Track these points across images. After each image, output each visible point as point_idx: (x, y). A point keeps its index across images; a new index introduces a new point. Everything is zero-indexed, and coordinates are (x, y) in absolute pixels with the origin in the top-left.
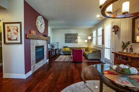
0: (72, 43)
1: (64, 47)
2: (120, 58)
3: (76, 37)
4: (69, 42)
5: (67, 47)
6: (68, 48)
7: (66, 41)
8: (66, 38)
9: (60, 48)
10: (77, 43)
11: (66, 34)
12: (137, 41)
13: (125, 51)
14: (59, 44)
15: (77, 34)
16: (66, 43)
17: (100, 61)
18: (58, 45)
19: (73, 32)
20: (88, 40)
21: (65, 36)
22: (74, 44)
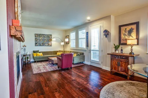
0: (45, 46)
1: (34, 52)
2: (118, 58)
3: (50, 39)
4: (40, 45)
5: (37, 52)
6: (40, 52)
7: (36, 43)
8: (36, 40)
9: (28, 53)
10: (51, 46)
11: (37, 34)
12: (127, 44)
13: (117, 52)
14: (27, 48)
15: (51, 35)
16: (37, 46)
17: (83, 63)
18: (25, 50)
19: (46, 32)
21: (35, 37)
22: (48, 47)
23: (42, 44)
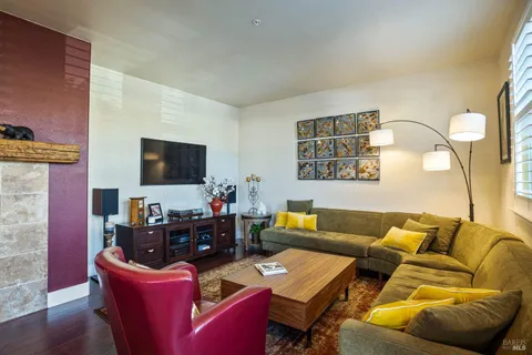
0: (343, 178)
5: (304, 207)
7: (301, 167)
9: (262, 210)
10: (374, 178)
11: (305, 123)
15: (375, 114)
16: (304, 178)
18: (253, 193)
20: (466, 157)
23: (325, 170)
